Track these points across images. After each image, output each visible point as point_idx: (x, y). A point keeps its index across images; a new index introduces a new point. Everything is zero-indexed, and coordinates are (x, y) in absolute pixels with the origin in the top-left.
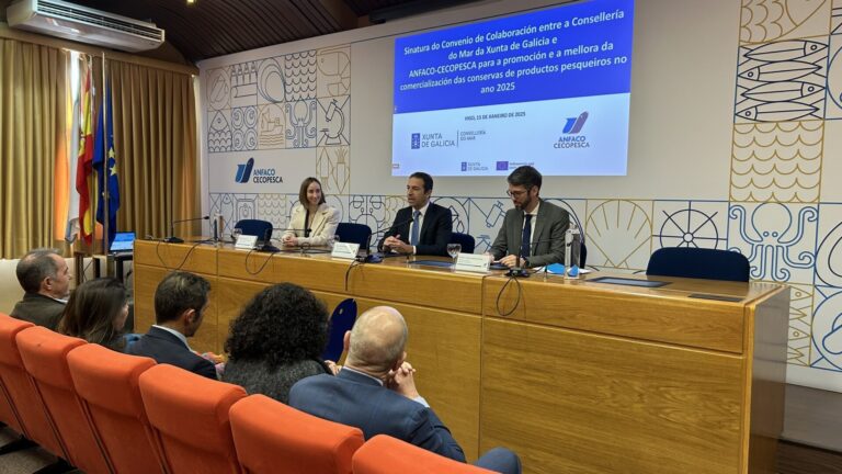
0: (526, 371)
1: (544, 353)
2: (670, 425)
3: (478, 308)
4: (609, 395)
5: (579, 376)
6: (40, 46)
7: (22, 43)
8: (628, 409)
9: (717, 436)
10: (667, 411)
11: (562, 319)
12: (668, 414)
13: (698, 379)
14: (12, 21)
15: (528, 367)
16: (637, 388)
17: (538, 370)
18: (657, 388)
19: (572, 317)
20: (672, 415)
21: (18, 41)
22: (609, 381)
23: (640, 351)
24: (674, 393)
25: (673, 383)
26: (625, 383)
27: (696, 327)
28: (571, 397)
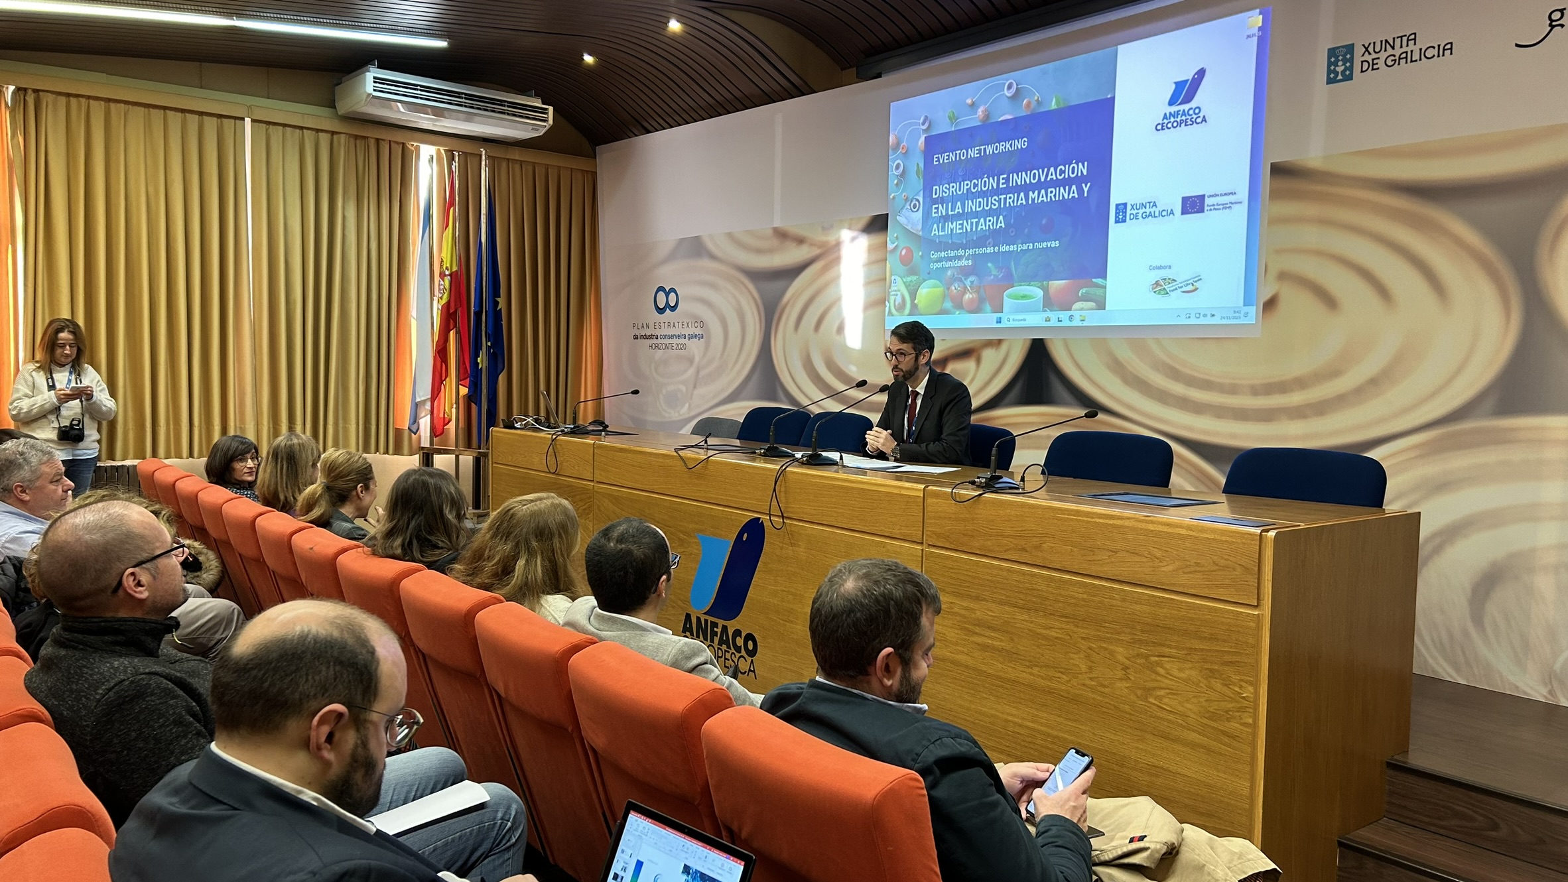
0: (977, 630)
1: (1001, 603)
2: (1165, 715)
3: (916, 534)
4: (1084, 667)
5: (1046, 638)
6: (378, 140)
7: (356, 137)
8: (1107, 690)
9: (1224, 733)
10: (1162, 693)
11: (1024, 550)
12: (1160, 698)
13: (1197, 644)
14: (343, 107)
15: (980, 623)
16: (1121, 658)
17: (994, 629)
18: (1147, 657)
19: (1038, 547)
20: (1166, 700)
21: (350, 135)
22: (1084, 645)
23: (1124, 600)
24: (1168, 666)
25: (1167, 650)
26: (1106, 649)
27: (1197, 564)
28: (1036, 670)
